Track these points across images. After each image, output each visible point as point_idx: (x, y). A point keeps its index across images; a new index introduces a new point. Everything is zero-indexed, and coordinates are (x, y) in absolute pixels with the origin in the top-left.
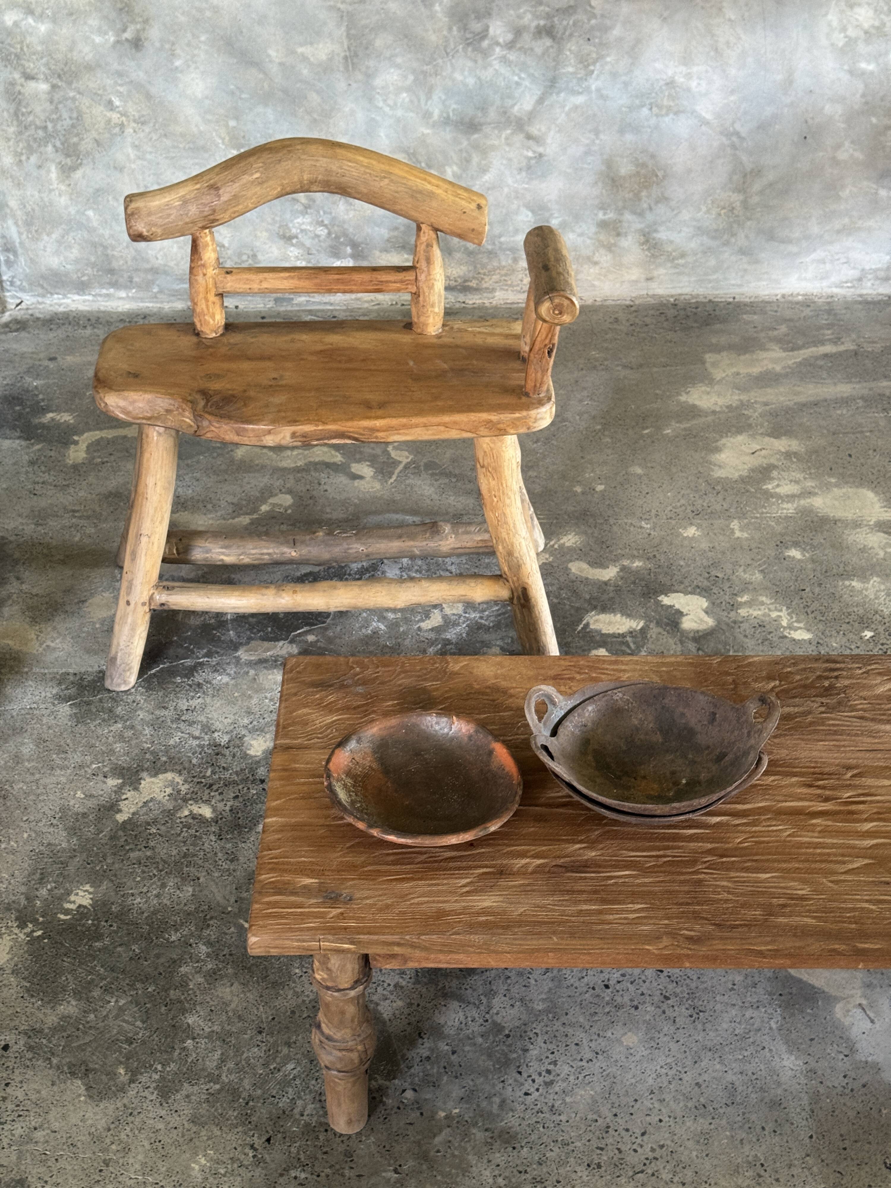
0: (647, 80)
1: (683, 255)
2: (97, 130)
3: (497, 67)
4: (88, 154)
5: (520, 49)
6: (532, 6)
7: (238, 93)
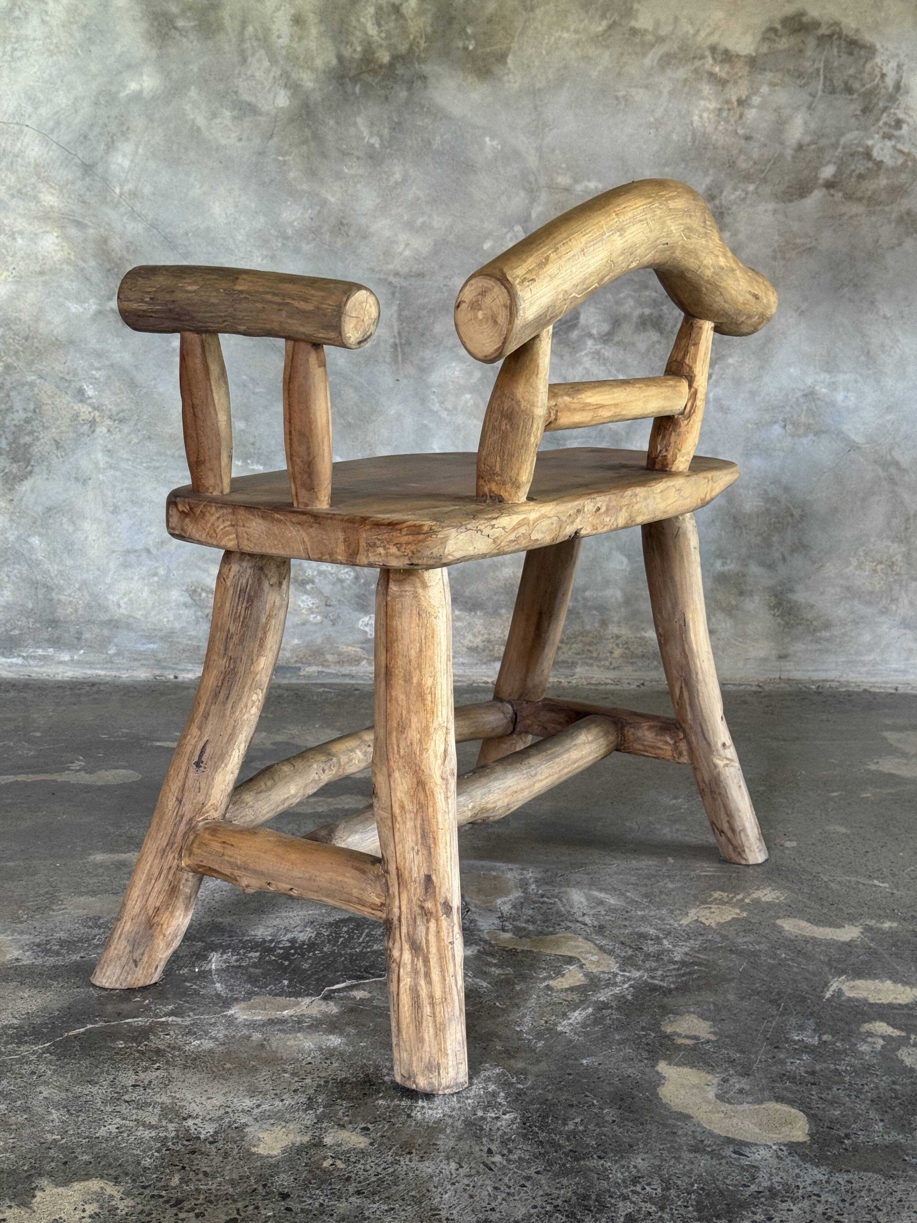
0: (780, 390)
1: (827, 626)
2: (58, 427)
3: (587, 365)
4: (42, 459)
5: (618, 343)
6: (635, 291)
7: (251, 386)
